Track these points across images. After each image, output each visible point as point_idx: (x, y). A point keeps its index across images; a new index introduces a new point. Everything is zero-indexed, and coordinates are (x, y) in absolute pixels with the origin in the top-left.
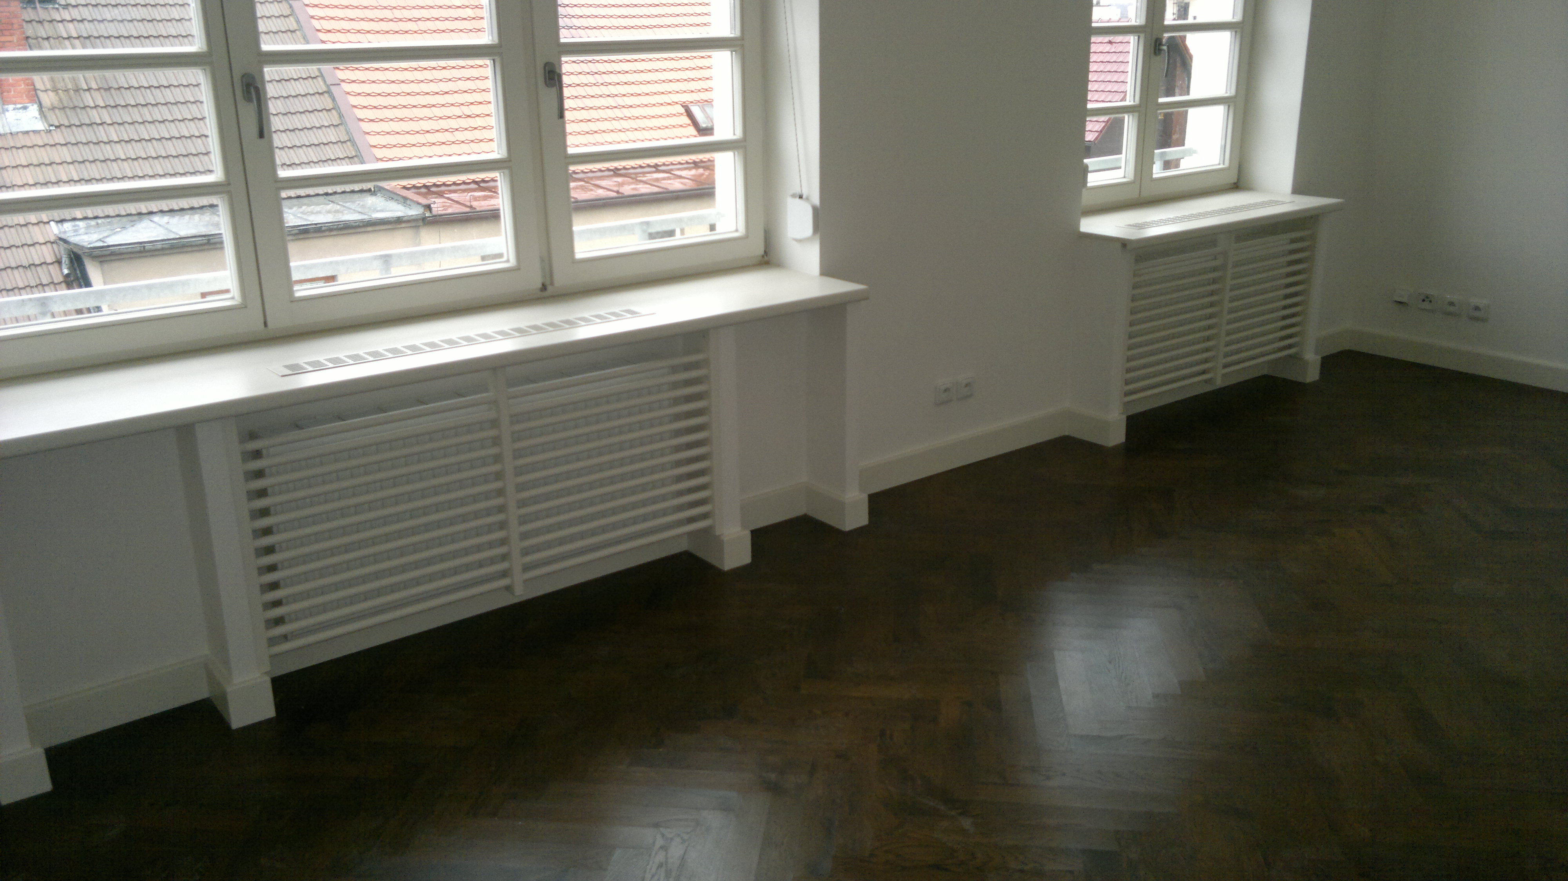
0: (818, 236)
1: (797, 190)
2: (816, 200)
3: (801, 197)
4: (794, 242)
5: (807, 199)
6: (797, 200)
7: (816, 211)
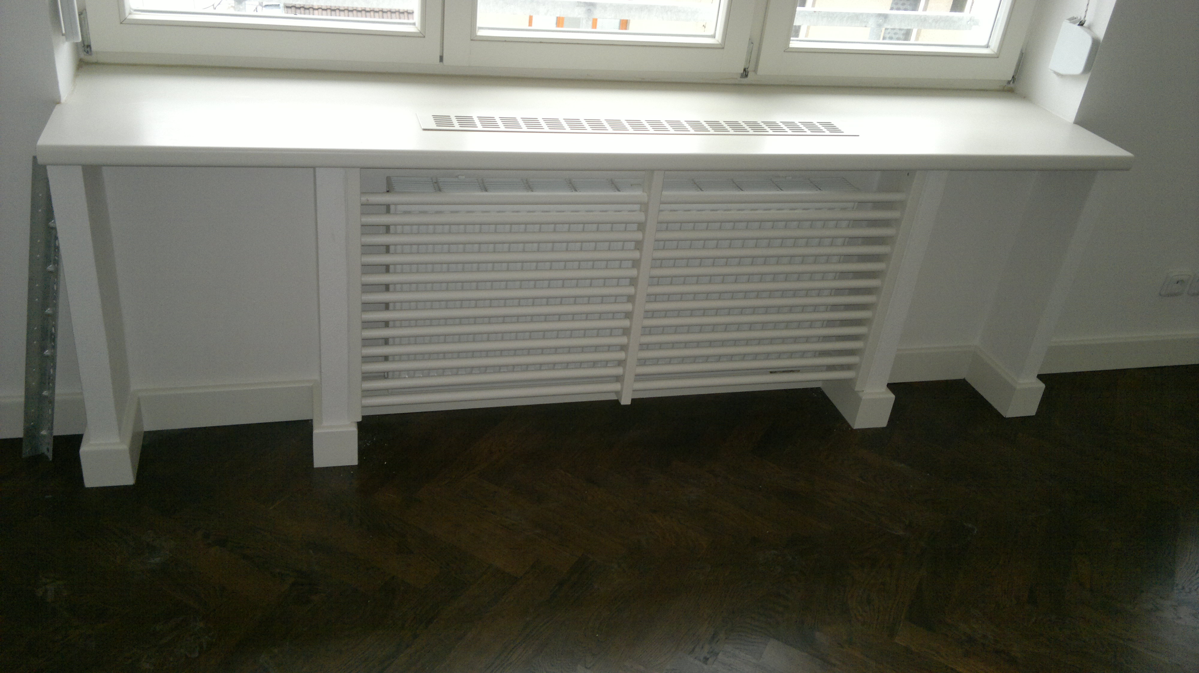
0: (1088, 76)
1: (1080, 15)
2: (1101, 32)
3: (1081, 24)
4: (1054, 76)
5: (1089, 28)
6: (1076, 27)
7: (1096, 43)
